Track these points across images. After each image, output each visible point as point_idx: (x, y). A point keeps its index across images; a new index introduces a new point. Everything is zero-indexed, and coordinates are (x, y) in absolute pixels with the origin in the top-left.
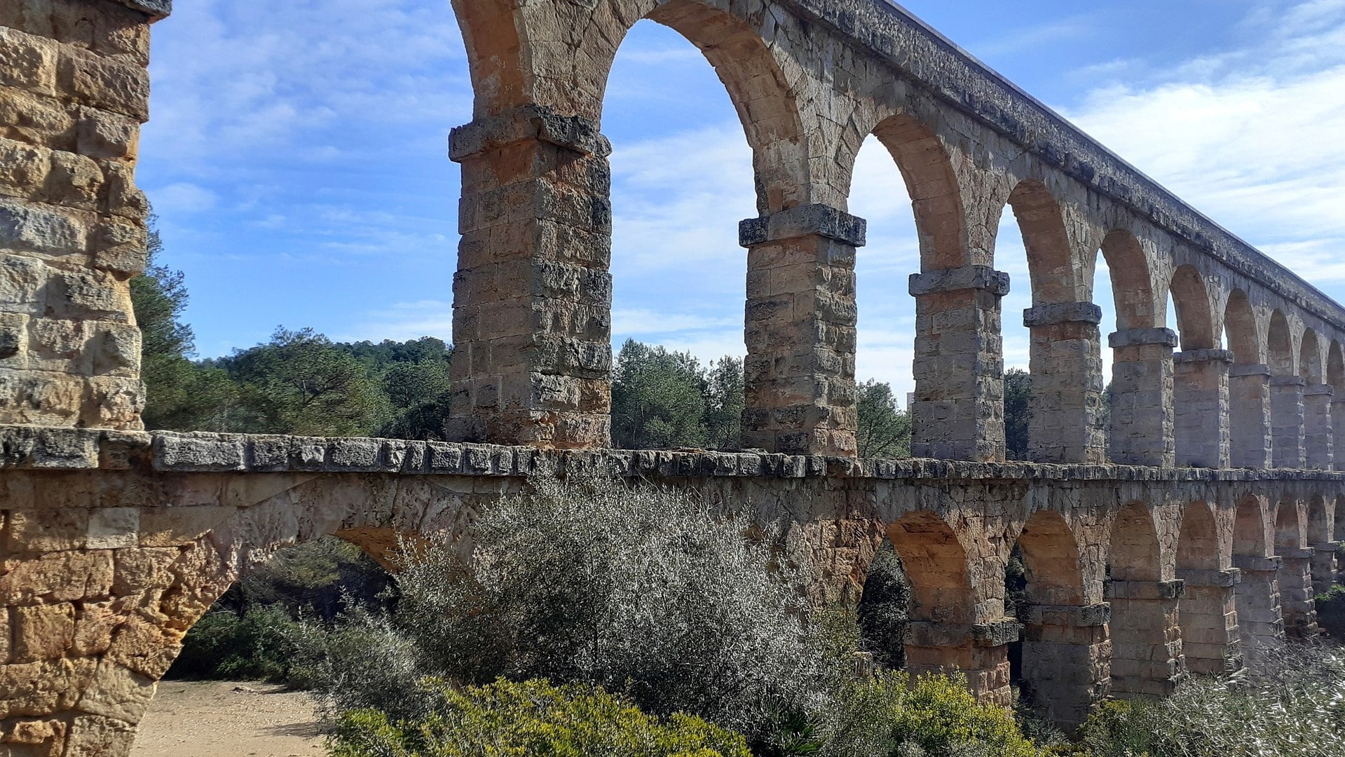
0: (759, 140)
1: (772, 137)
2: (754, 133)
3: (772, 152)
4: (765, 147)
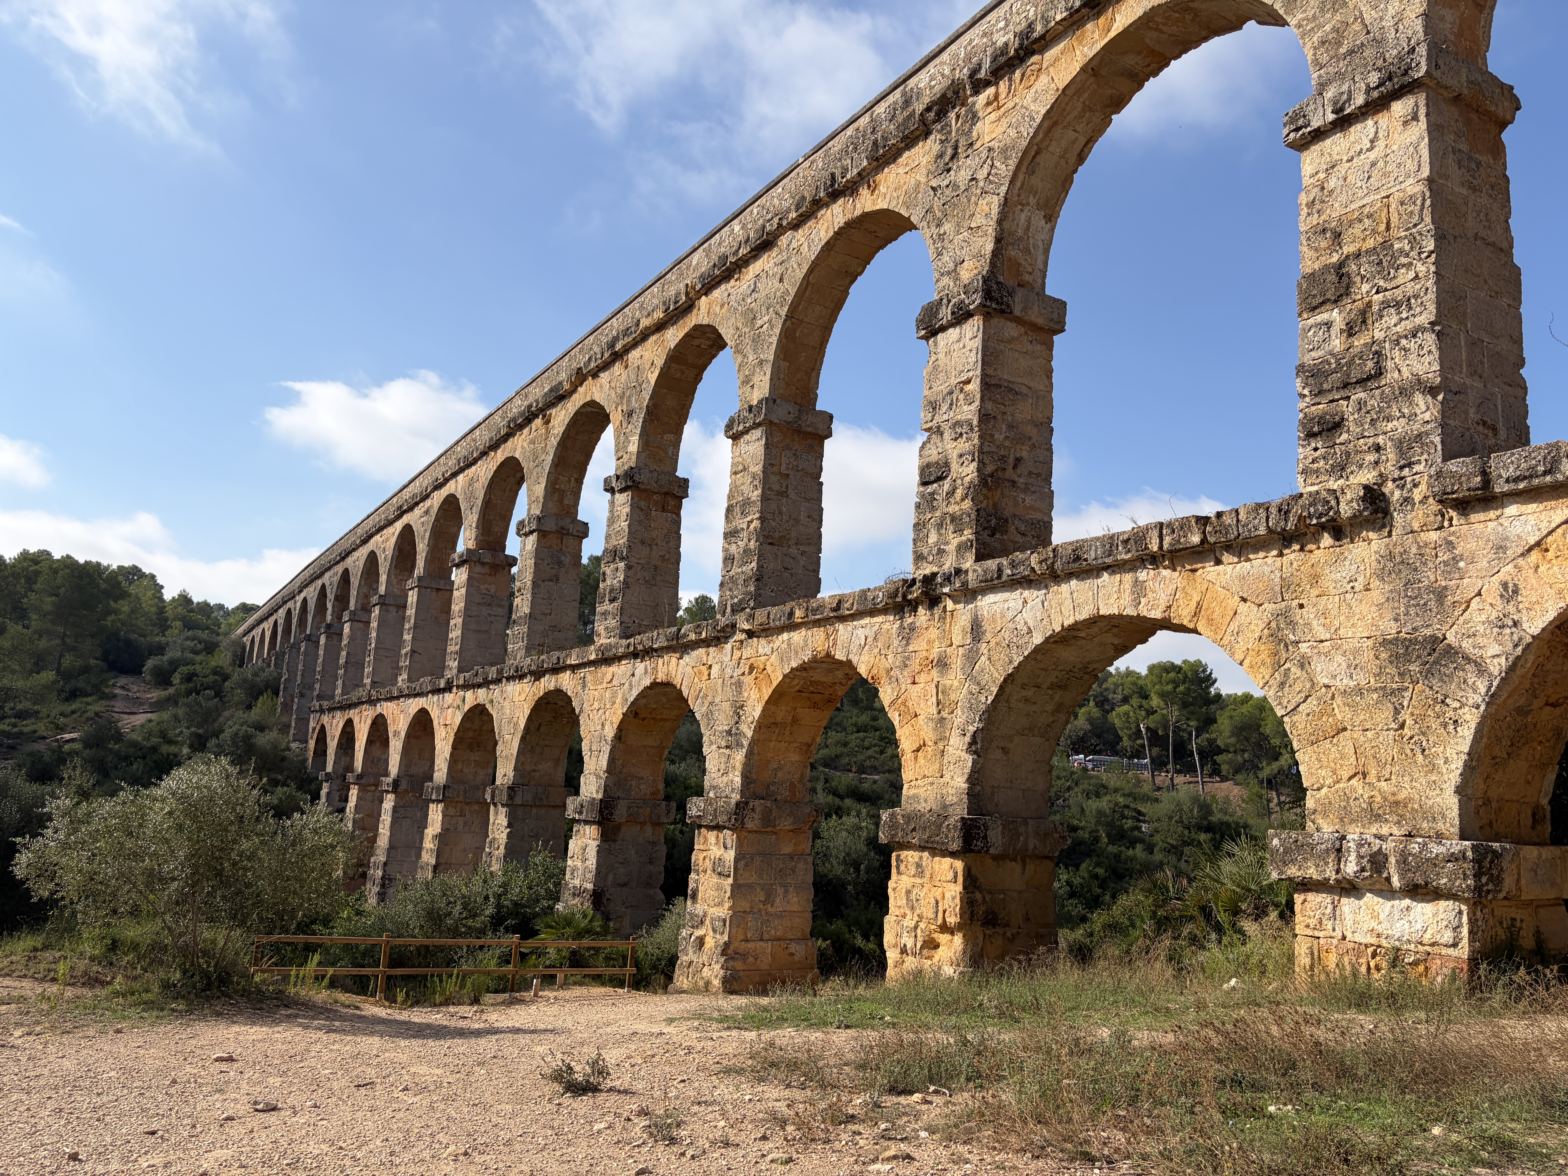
0: (1019, 195)
1: (1032, 200)
2: (1018, 184)
3: (1023, 216)
4: (1020, 207)
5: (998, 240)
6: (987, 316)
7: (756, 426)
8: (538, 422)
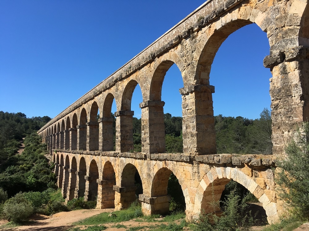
3: (125, 100)
5: (122, 105)
6: (121, 116)
7: (101, 122)
8: (78, 108)
